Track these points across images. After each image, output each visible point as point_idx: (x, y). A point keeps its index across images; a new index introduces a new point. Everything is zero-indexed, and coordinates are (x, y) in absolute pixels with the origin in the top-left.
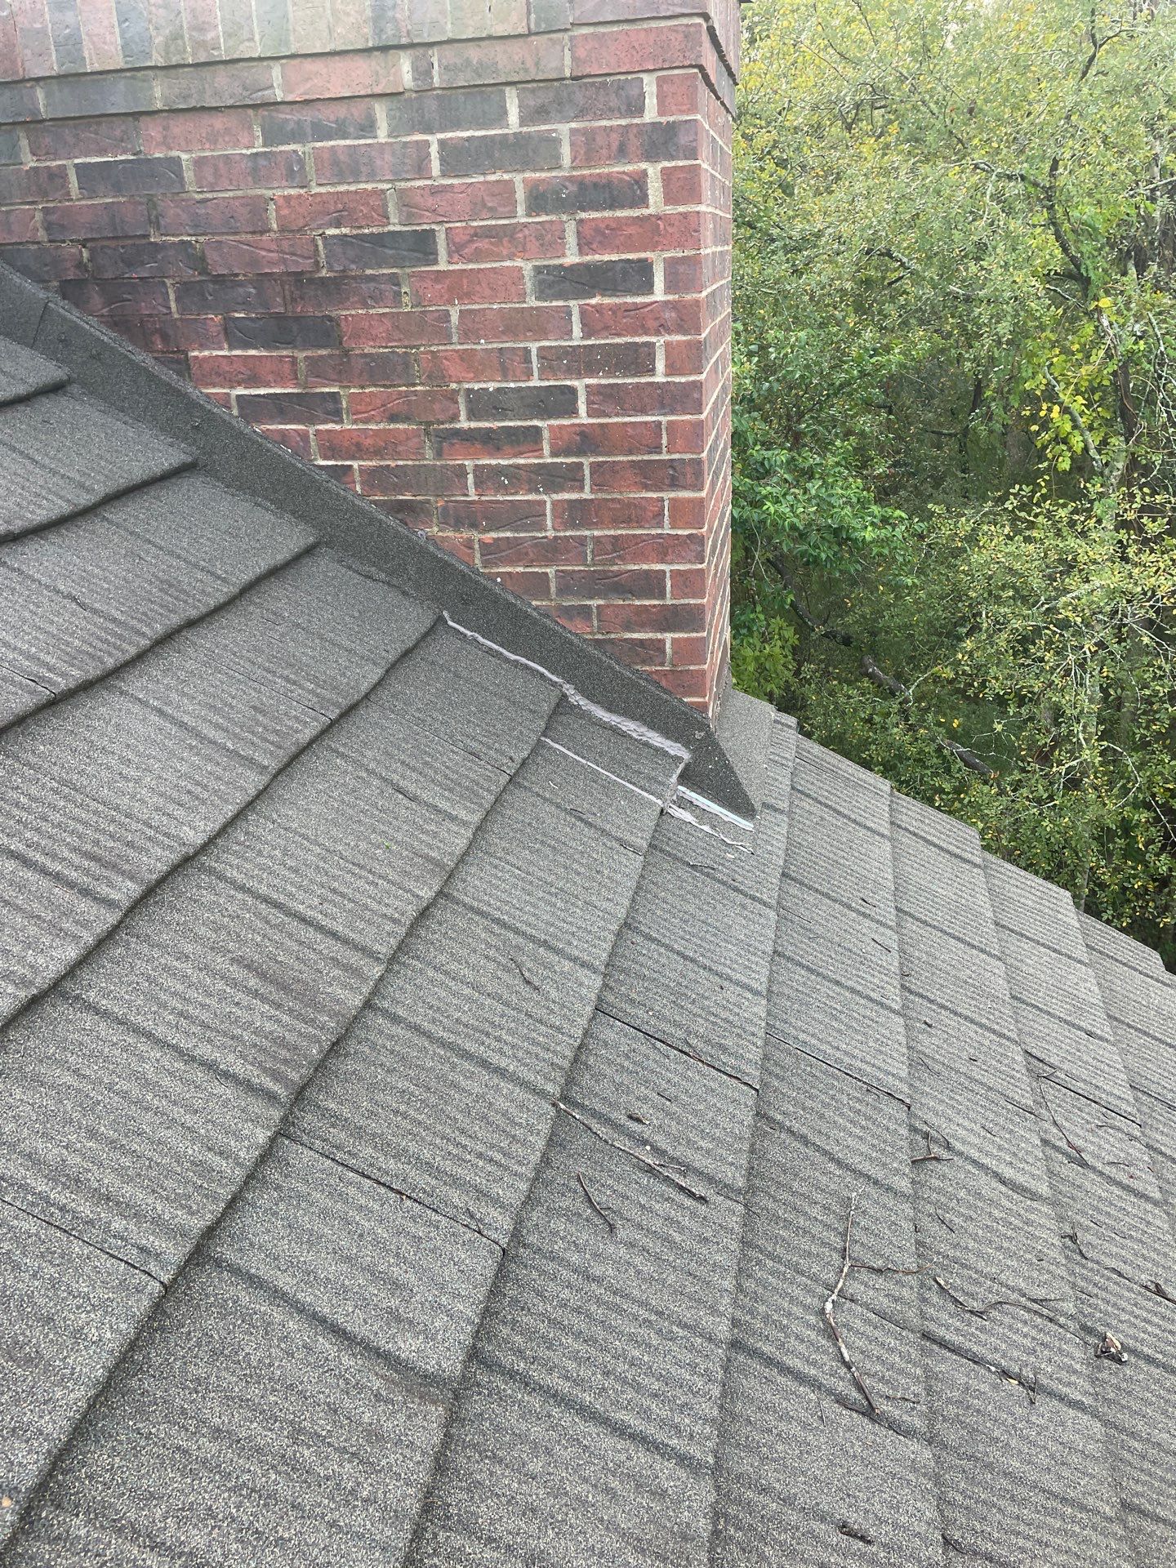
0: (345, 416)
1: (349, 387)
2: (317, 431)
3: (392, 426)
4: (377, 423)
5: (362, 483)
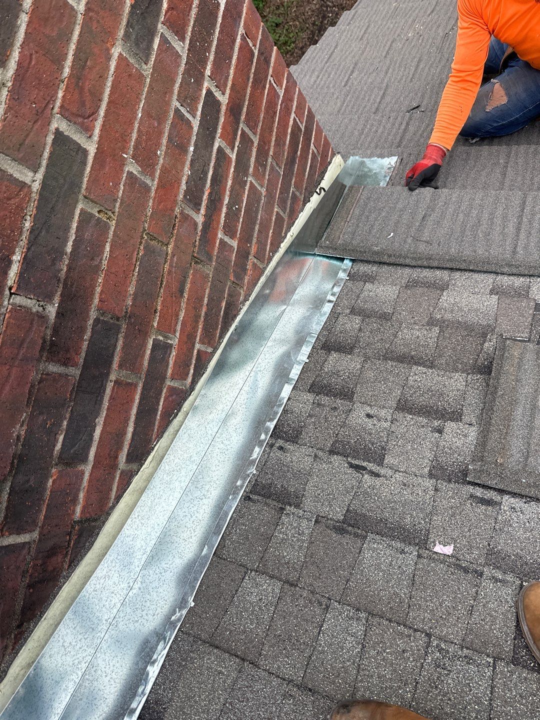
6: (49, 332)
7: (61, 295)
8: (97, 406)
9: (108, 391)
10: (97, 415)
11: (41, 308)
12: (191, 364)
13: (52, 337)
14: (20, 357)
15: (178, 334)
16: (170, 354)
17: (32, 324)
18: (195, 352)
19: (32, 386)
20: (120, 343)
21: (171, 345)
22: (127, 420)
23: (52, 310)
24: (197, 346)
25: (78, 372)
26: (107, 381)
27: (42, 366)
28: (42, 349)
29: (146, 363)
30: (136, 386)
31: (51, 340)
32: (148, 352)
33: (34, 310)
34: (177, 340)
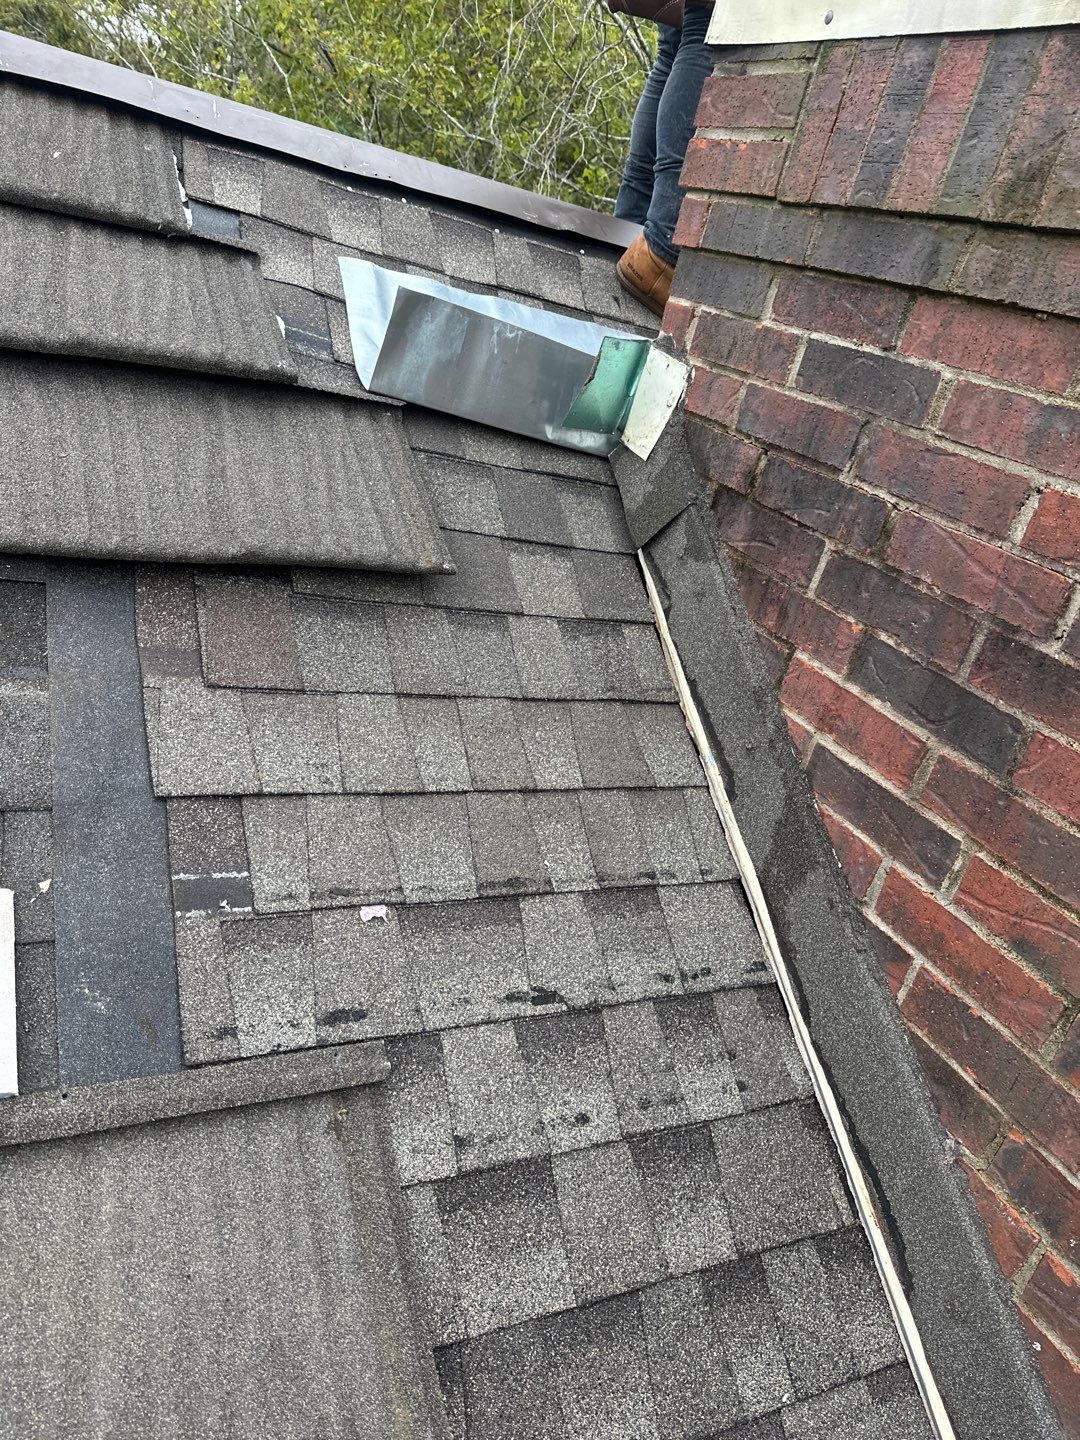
0: (946, 883)
1: (981, 848)
2: (893, 870)
3: (1012, 956)
4: (991, 931)
5: (911, 995)
6: (1024, 639)
7: (1068, 666)
8: (905, 707)
9: (917, 731)
10: (896, 707)
11: (1059, 635)
12: (895, 930)
13: (1015, 641)
14: (1006, 590)
15: (951, 909)
16: (924, 876)
17: (1042, 612)
18: (910, 950)
19: (968, 605)
20: (975, 768)
21: (937, 885)
22: (865, 757)
23: (1052, 649)
24: (919, 960)
25: (959, 681)
26: (931, 731)
27: (986, 623)
28: (1006, 625)
29: (930, 816)
30: (907, 788)
31: (1013, 641)
32: (944, 826)
33: (1060, 622)
34: (942, 903)
